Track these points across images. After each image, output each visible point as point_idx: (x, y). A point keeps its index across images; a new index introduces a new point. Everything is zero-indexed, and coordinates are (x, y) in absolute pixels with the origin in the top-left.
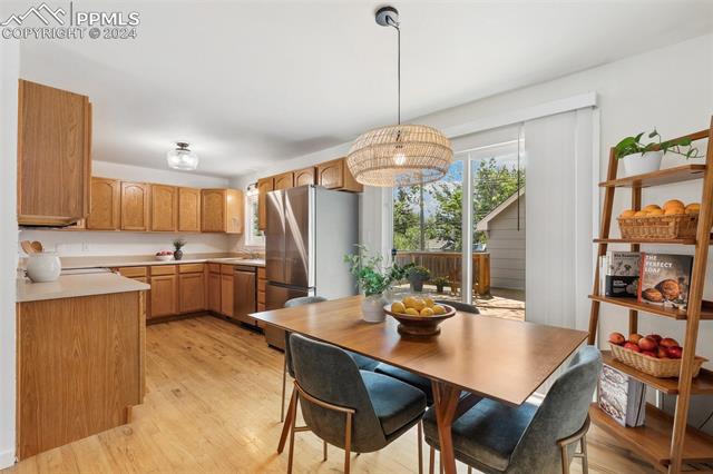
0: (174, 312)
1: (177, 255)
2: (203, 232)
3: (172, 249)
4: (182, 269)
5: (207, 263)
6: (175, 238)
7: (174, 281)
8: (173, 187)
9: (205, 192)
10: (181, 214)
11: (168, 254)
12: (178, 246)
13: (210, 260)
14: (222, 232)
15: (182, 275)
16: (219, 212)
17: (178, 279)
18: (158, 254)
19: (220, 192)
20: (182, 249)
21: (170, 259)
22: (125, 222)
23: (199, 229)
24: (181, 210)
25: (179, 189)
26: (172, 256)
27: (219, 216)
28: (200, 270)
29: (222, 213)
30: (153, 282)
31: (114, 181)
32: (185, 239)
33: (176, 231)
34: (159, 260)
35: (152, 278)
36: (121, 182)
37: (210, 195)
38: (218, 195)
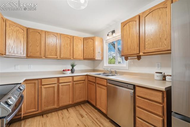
0: (71, 103)
1: (72, 71)
2: (84, 59)
3: (70, 68)
4: (75, 79)
5: (87, 75)
6: (71, 62)
7: (71, 85)
8: (71, 36)
9: (85, 39)
10: (74, 50)
11: (68, 70)
12: (73, 66)
13: (88, 73)
14: (93, 59)
15: (74, 82)
16: (92, 49)
17: (73, 84)
20: (75, 68)
21: (69, 73)
22: (47, 53)
23: (82, 58)
24: (74, 48)
25: (73, 37)
27: (93, 52)
28: (84, 79)
29: (93, 49)
30: (60, 87)
31: (42, 31)
32: (76, 63)
33: (72, 59)
34: (64, 74)
35: (60, 84)
36: (45, 32)
37: (87, 40)
38: (92, 40)
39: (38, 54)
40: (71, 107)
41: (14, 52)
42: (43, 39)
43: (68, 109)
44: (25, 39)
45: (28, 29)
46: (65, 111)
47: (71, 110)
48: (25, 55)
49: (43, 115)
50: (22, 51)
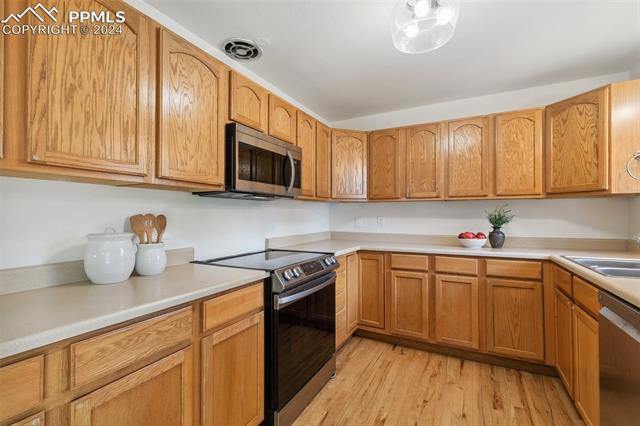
0: (475, 345)
1: (495, 240)
2: (551, 195)
3: (488, 228)
5: (550, 261)
6: (492, 209)
8: (486, 117)
9: (555, 110)
11: (478, 236)
12: (497, 222)
13: (557, 256)
14: (597, 192)
16: (589, 146)
18: (461, 236)
19: (593, 101)
20: (504, 228)
21: (479, 247)
23: (539, 189)
24: (500, 156)
25: (495, 117)
26: (483, 241)
27: (591, 157)
28: (536, 275)
29: (596, 146)
30: (440, 285)
31: (397, 129)
32: (511, 209)
33: (491, 196)
34: (463, 246)
36: (406, 129)
37: (564, 114)
38: (588, 106)
39: (389, 191)
40: (478, 361)
41: (345, 190)
42: (401, 150)
43: (466, 364)
44: (365, 161)
45: (370, 135)
46: (453, 364)
47: (472, 370)
48: (365, 196)
50: (358, 188)
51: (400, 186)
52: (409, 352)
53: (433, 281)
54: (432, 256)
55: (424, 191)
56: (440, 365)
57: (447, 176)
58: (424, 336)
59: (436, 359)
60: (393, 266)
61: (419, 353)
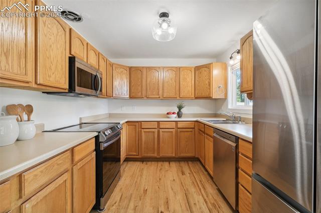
0: (174, 155)
1: (179, 115)
2: (196, 98)
3: (177, 110)
4: (180, 125)
5: (197, 121)
6: (178, 103)
7: (174, 133)
8: (177, 67)
9: (198, 68)
10: (181, 86)
11: (174, 113)
12: (180, 108)
13: (199, 119)
14: (209, 98)
15: (179, 130)
16: (207, 82)
17: (177, 132)
18: (168, 114)
19: (208, 67)
20: (182, 110)
21: (174, 117)
22: (149, 93)
23: (193, 96)
24: (181, 83)
25: (180, 68)
26: (176, 115)
27: (207, 86)
28: (193, 127)
29: (209, 83)
30: (161, 133)
31: (143, 67)
32: (185, 103)
33: (178, 98)
34: (168, 118)
35: (160, 130)
36: (147, 68)
37: (200, 70)
38: (207, 69)
39: (139, 94)
40: (175, 161)
41: (119, 93)
42: (144, 76)
43: (171, 163)
44: (128, 80)
45: (130, 68)
46: (166, 164)
47: (173, 164)
48: (128, 96)
49: (143, 162)
50: (125, 92)
51: (144, 93)
52: (149, 163)
53: (159, 132)
54: (158, 122)
55: (154, 95)
56: (162, 166)
57: (163, 89)
58: (155, 155)
59: (160, 164)
60: (143, 127)
61: (153, 163)
